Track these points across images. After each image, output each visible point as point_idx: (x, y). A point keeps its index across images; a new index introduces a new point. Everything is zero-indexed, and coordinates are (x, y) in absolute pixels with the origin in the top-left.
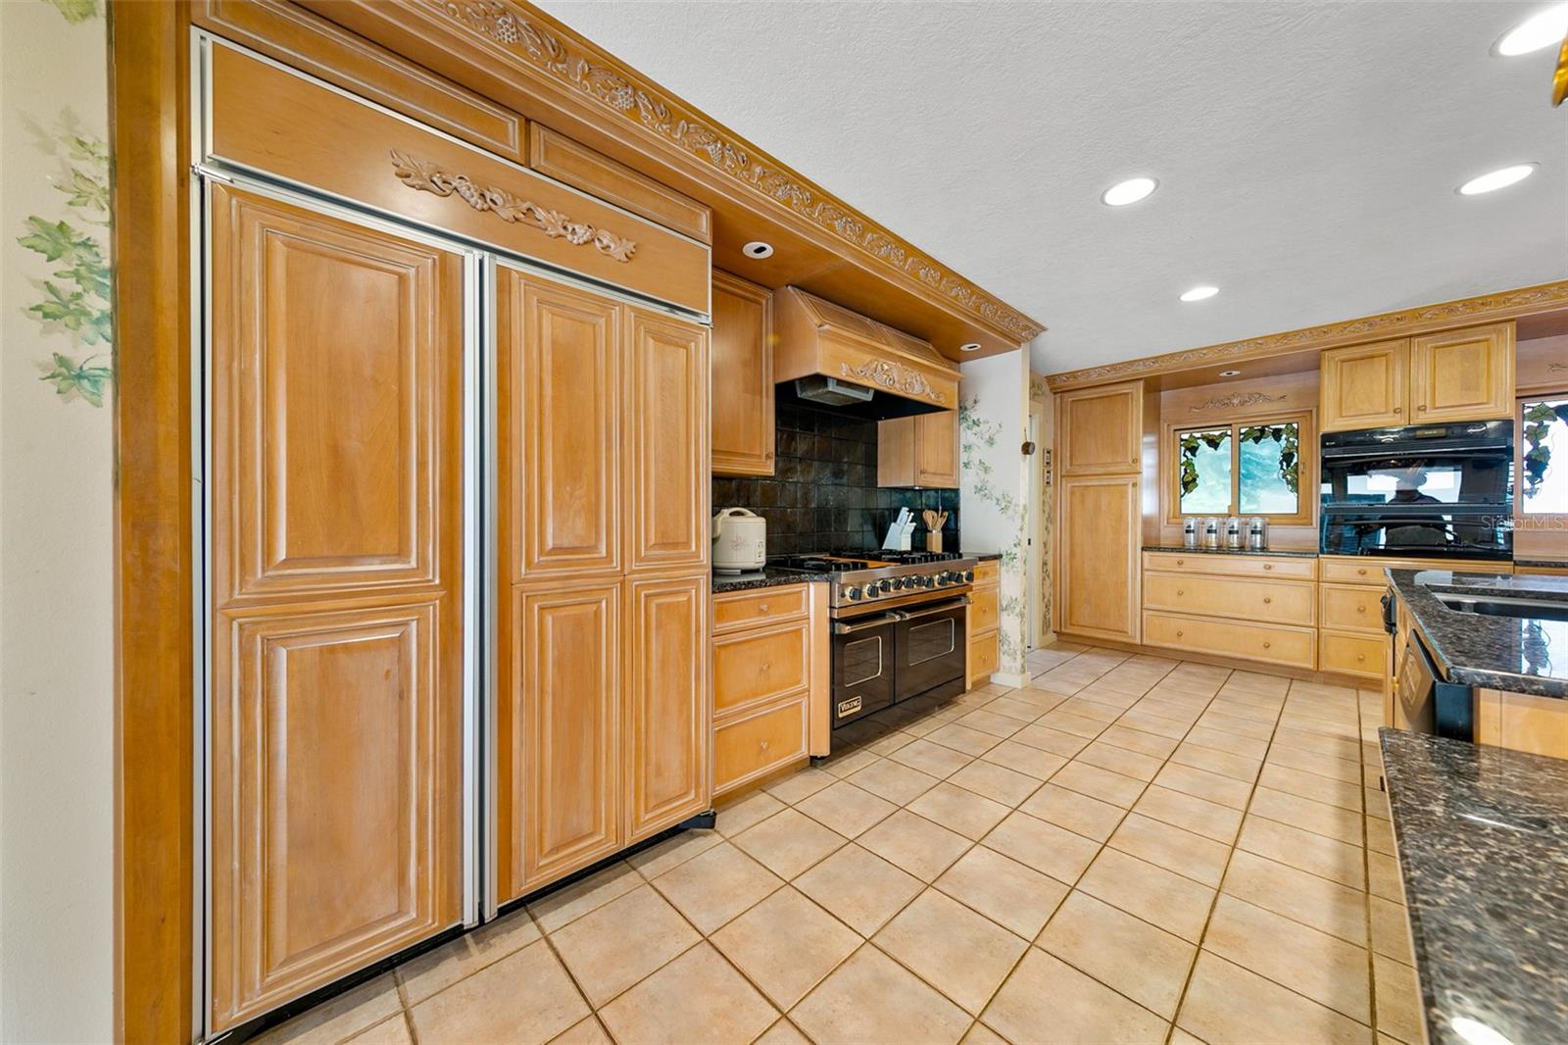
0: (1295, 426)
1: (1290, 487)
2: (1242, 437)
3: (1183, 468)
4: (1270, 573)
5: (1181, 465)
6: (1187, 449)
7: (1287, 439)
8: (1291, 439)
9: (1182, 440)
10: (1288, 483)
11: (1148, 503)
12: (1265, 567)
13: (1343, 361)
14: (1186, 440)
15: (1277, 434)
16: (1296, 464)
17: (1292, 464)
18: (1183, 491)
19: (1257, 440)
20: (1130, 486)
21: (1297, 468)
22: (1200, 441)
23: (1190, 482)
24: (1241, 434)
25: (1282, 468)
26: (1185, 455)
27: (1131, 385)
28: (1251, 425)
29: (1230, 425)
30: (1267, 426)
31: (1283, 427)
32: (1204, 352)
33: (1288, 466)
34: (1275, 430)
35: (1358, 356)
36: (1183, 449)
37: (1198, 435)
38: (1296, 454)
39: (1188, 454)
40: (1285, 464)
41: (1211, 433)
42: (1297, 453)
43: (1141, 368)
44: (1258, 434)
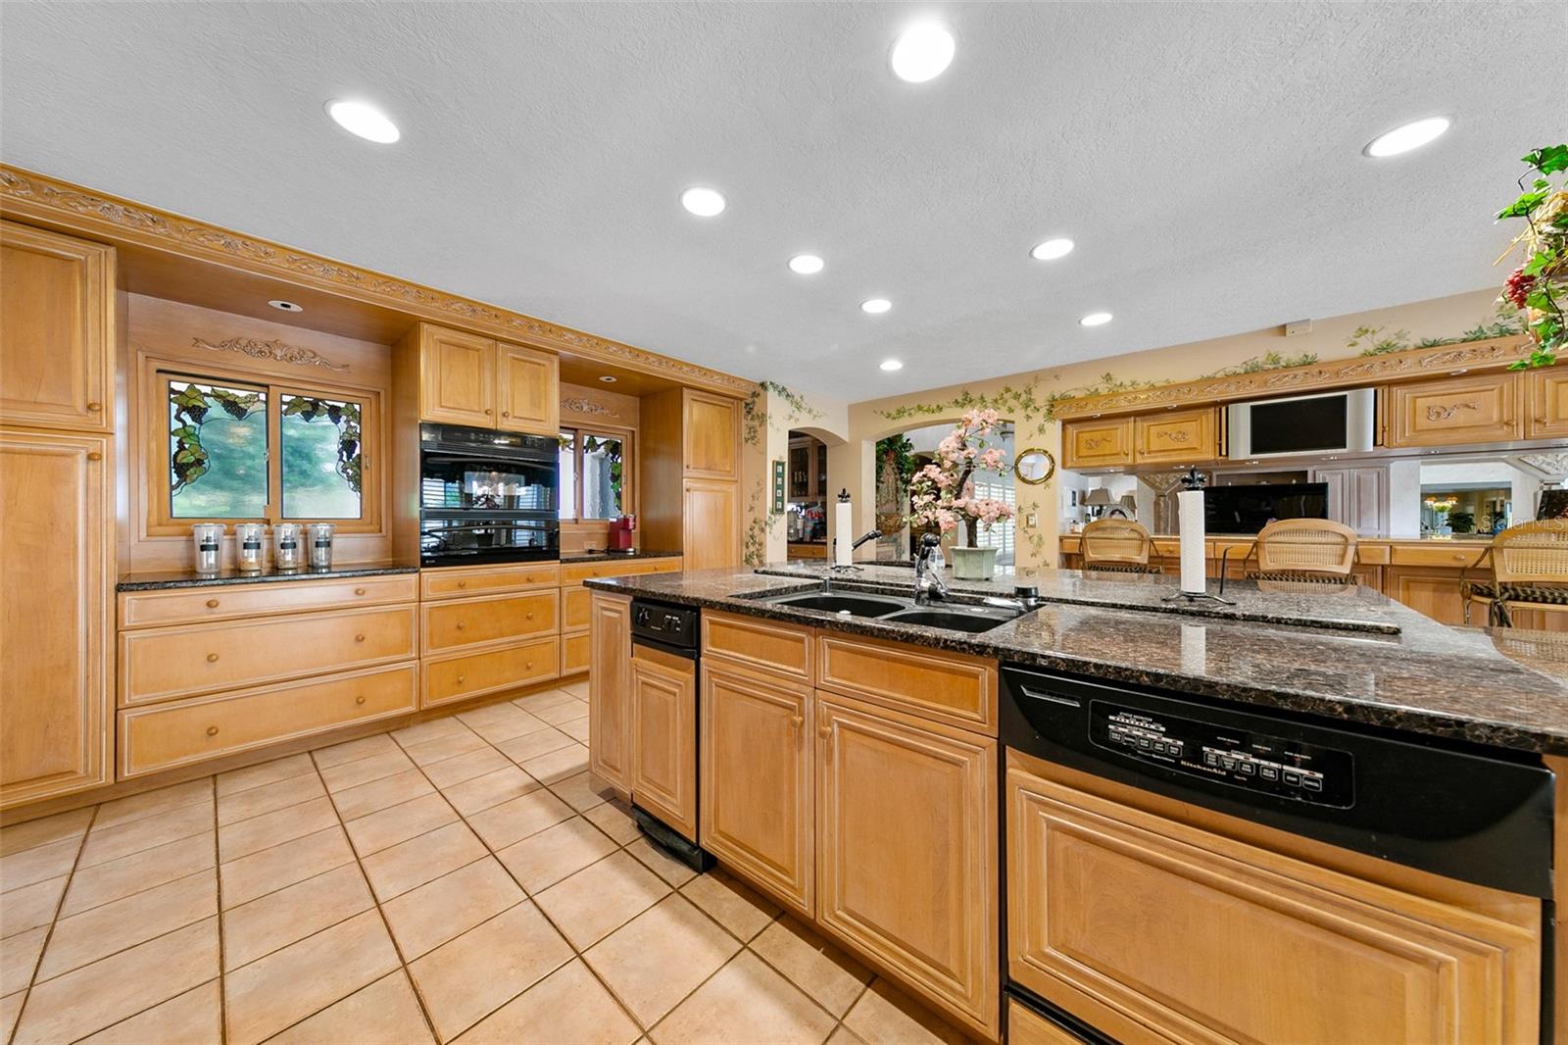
0: (357, 407)
1: (352, 485)
2: (285, 407)
3: (175, 439)
4: (362, 600)
5: (171, 433)
6: (183, 408)
7: (347, 422)
8: (352, 424)
9: (172, 391)
10: (350, 478)
11: (121, 499)
12: (356, 592)
13: (442, 342)
14: (179, 392)
15: (335, 414)
16: (359, 456)
17: (354, 455)
18: (175, 479)
19: (307, 416)
20: (81, 457)
21: (360, 462)
22: (209, 400)
23: (191, 465)
24: (283, 403)
25: (341, 459)
26: (178, 418)
27: (81, 245)
28: (300, 393)
29: (267, 386)
30: (322, 400)
31: (342, 405)
32: (270, 250)
33: (349, 457)
34: (332, 407)
35: (455, 341)
36: (174, 407)
37: (207, 390)
38: (358, 443)
39: (185, 416)
40: (345, 453)
41: (231, 391)
42: (360, 441)
43: (118, 219)
44: (310, 409)
